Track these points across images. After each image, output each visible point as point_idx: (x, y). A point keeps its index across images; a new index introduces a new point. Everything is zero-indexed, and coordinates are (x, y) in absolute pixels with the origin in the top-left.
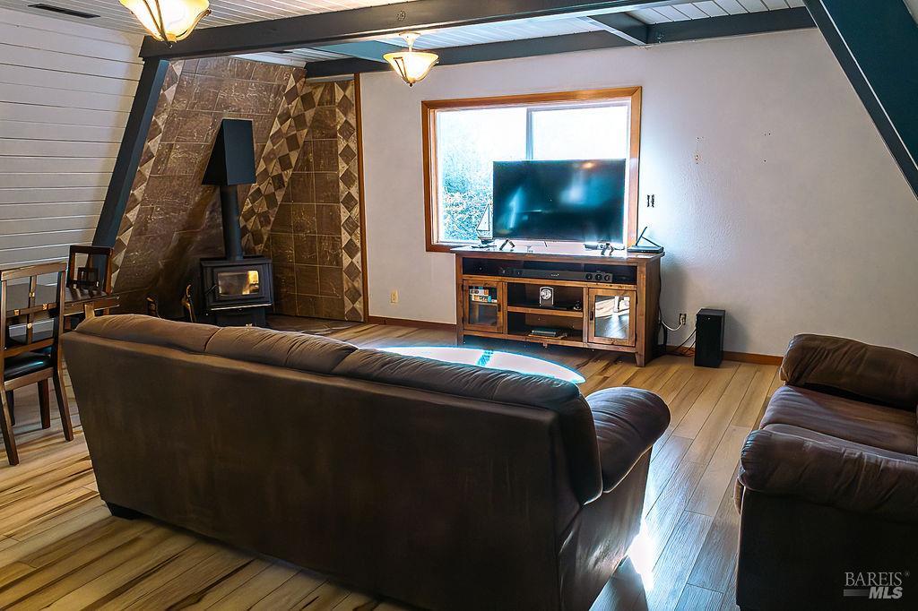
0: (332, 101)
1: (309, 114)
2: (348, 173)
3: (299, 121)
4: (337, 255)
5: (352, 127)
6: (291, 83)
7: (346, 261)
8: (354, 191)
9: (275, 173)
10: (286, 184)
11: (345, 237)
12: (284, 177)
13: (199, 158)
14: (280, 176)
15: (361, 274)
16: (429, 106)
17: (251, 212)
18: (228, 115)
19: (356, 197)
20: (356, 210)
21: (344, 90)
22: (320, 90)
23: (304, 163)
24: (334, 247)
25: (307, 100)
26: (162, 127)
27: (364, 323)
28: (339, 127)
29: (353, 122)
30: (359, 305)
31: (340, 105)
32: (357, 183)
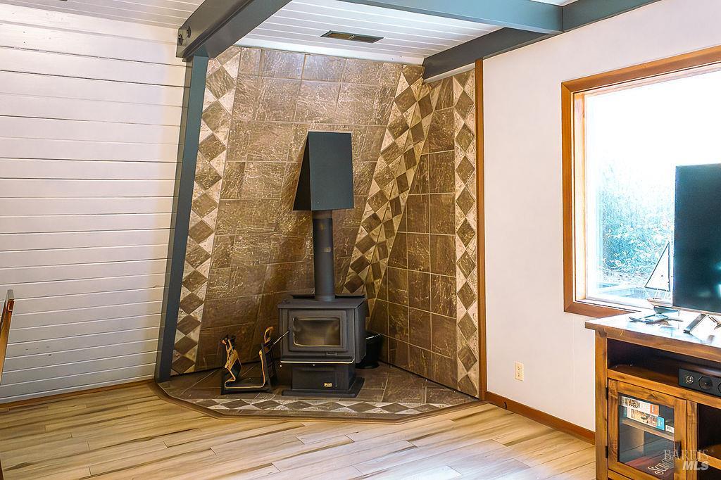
0: (449, 102)
1: (426, 122)
2: (465, 195)
3: (417, 131)
4: (451, 302)
5: (470, 131)
6: (403, 85)
7: (461, 311)
8: (472, 219)
9: (393, 197)
10: (403, 208)
11: (460, 280)
12: (401, 201)
13: (284, 179)
14: (397, 201)
15: (477, 331)
16: (573, 88)
17: (369, 243)
18: (313, 127)
19: (474, 226)
20: (473, 244)
21: (463, 84)
22: (437, 90)
23: (420, 183)
24: (448, 291)
25: (425, 106)
26: (225, 142)
27: (480, 401)
28: (456, 134)
29: (472, 124)
30: (474, 375)
31: (459, 106)
32: (474, 208)
